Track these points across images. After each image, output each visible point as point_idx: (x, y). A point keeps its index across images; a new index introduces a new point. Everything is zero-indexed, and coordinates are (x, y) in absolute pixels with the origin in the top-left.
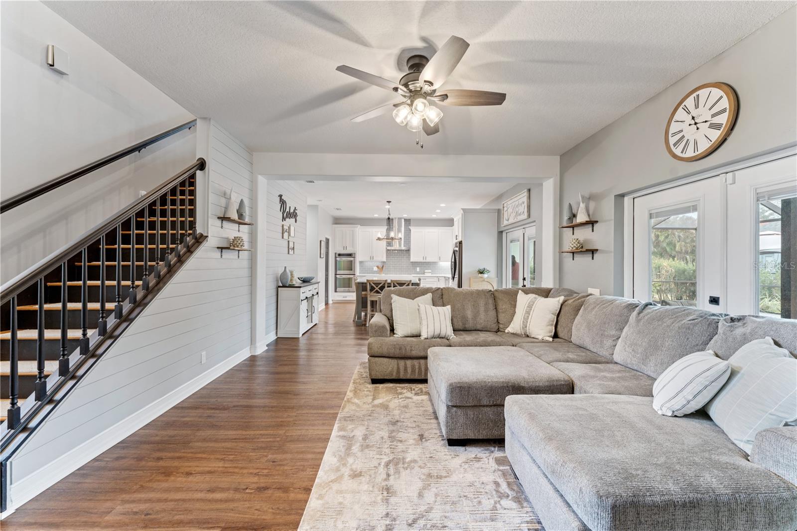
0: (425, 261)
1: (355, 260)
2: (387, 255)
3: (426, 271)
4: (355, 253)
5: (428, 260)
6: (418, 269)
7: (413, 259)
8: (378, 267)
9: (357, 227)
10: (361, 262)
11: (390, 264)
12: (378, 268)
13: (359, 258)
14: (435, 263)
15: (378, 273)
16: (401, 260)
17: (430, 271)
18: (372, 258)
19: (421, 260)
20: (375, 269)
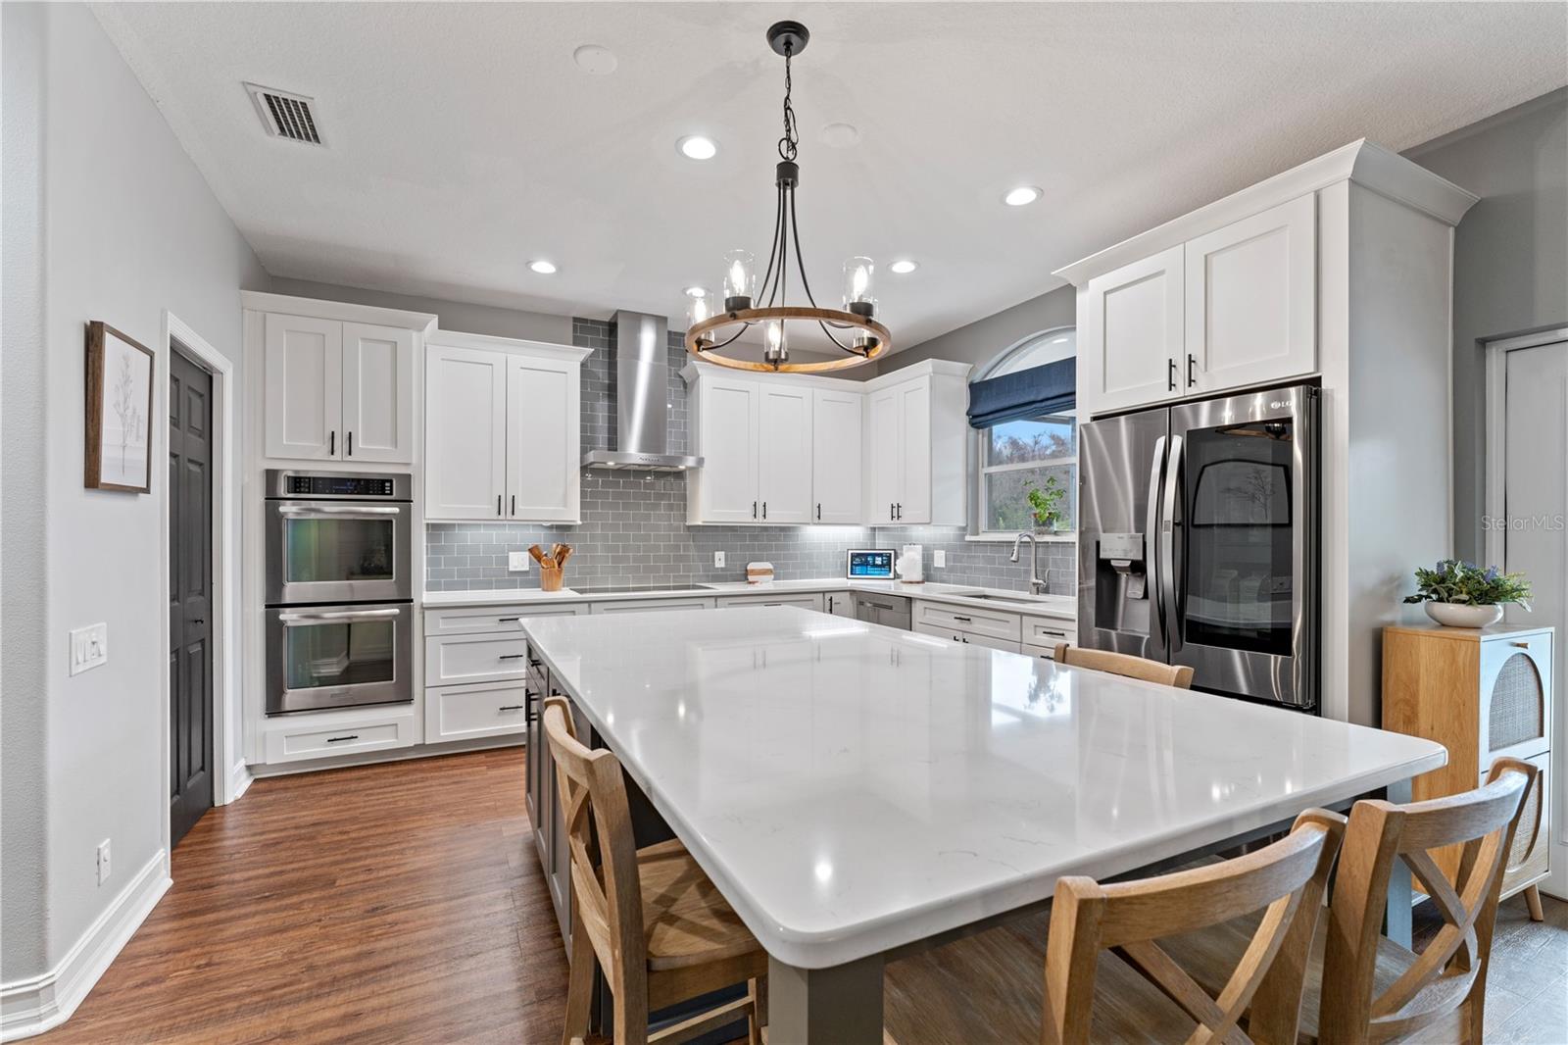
0: (760, 521)
1: (406, 518)
2: (583, 494)
3: (751, 566)
4: (406, 479)
5: (775, 518)
6: (720, 559)
7: (706, 509)
8: (536, 553)
9: (420, 328)
10: (434, 528)
11: (593, 537)
12: (539, 558)
13: (431, 505)
14: (785, 531)
15: (536, 584)
16: (647, 517)
17: (768, 565)
18: (505, 506)
19: (742, 516)
20: (520, 561)
